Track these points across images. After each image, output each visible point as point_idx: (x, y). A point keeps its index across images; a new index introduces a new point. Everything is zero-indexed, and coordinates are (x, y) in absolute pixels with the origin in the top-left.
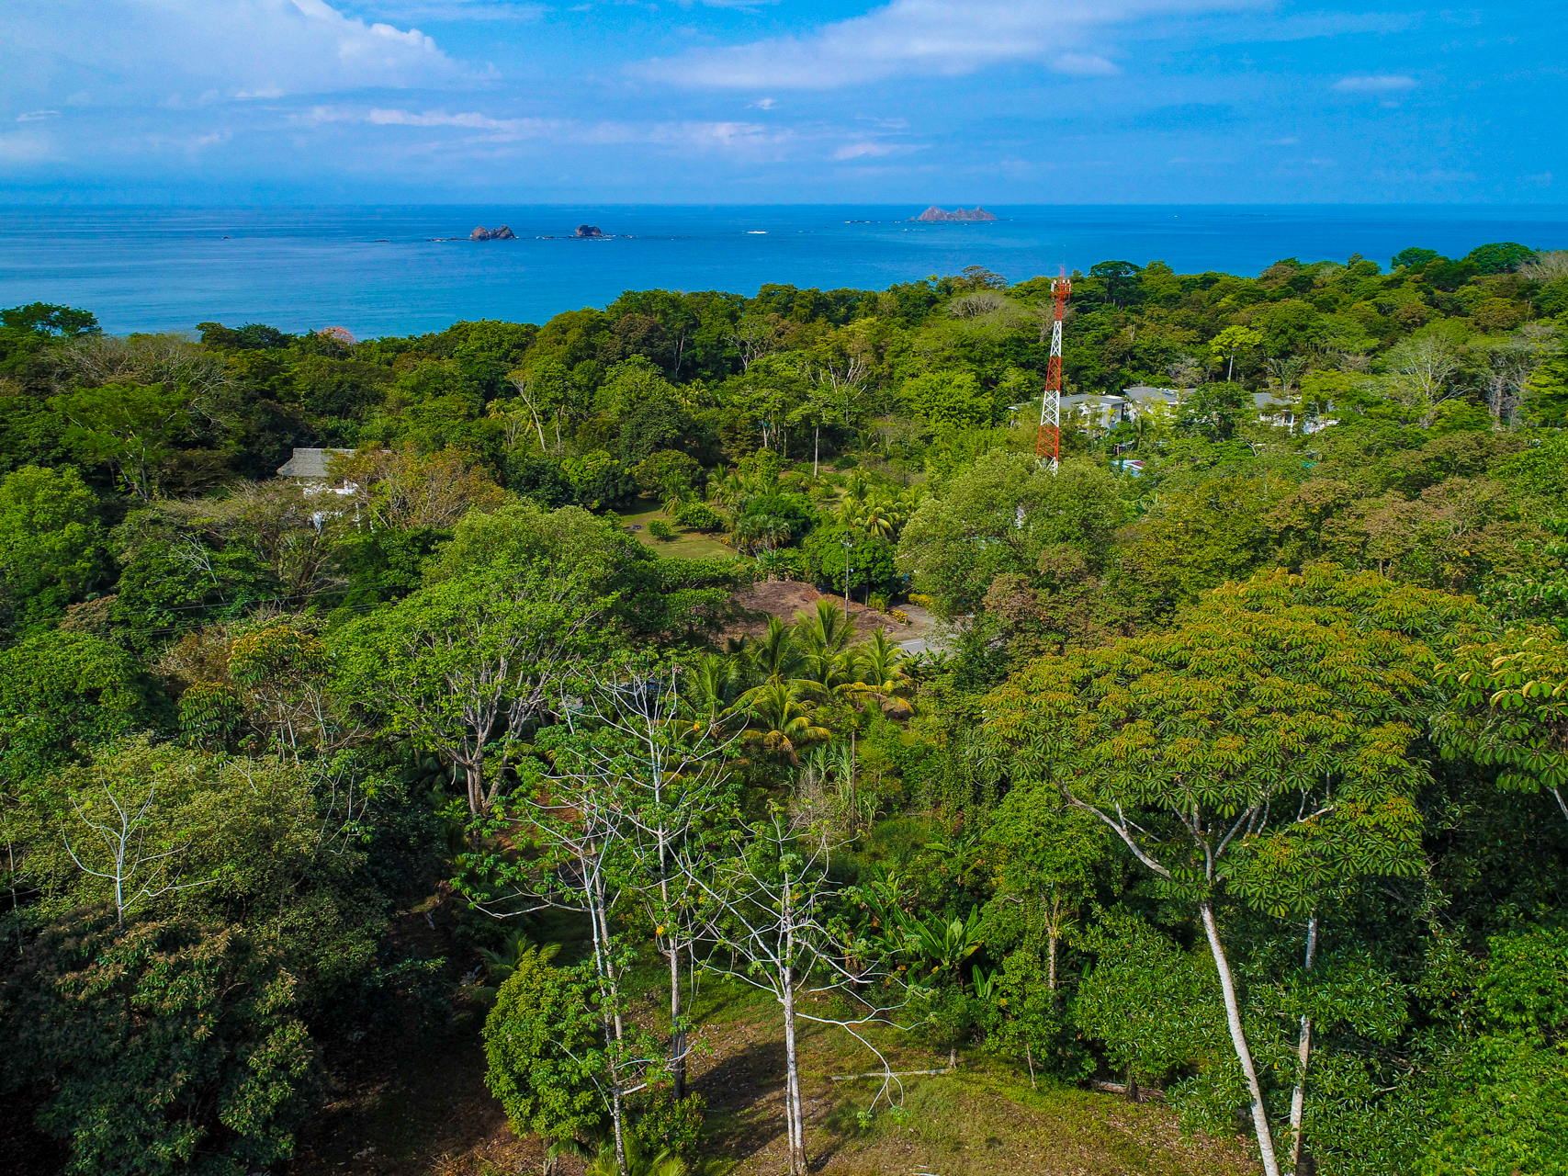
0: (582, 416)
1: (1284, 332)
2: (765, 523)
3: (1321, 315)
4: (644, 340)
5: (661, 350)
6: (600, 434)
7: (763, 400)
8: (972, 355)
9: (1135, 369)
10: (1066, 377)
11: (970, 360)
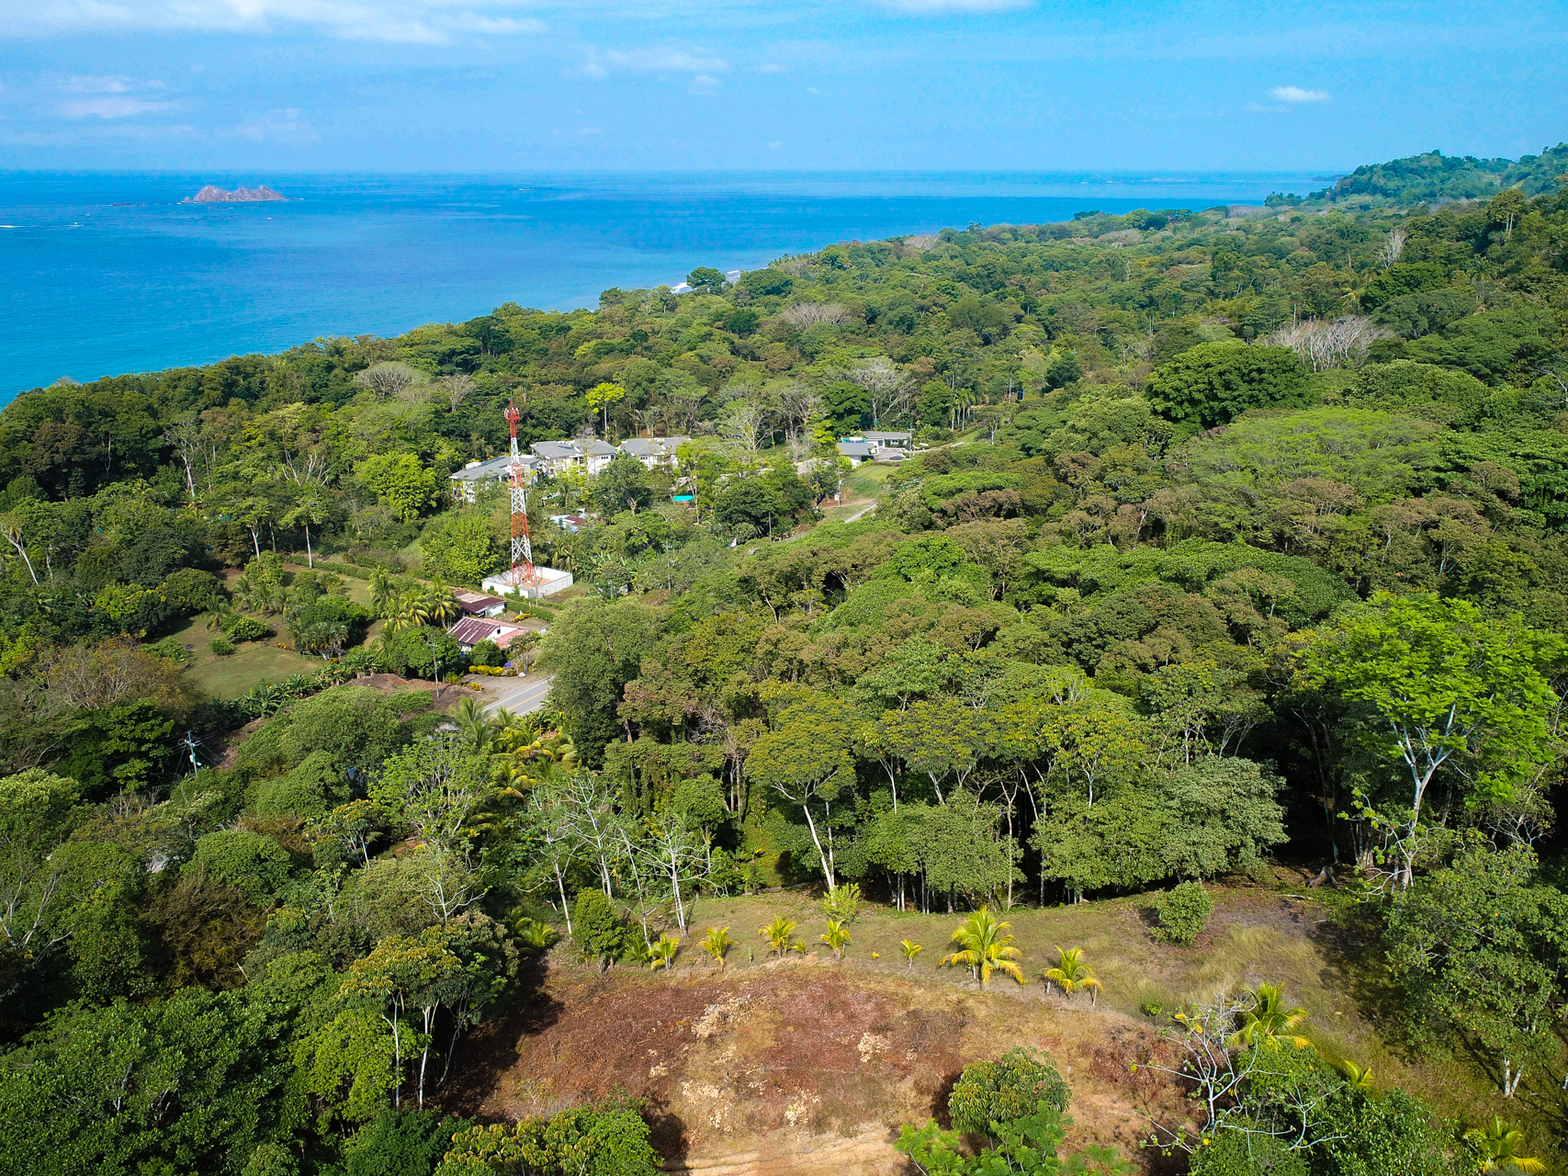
0: (75, 547)
1: (639, 384)
2: (327, 629)
3: (663, 370)
4: (75, 448)
5: (94, 456)
6: (101, 562)
7: (251, 507)
8: (408, 436)
9: (534, 426)
10: (483, 440)
11: (406, 439)
